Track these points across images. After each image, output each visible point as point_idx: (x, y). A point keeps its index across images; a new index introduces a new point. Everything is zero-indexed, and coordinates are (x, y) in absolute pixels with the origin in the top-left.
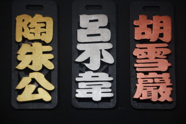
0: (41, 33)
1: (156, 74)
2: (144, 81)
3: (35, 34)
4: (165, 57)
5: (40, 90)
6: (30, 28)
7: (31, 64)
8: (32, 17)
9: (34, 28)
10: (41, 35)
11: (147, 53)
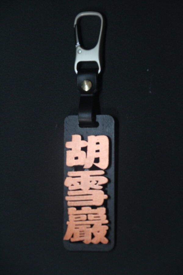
1: (90, 208)
2: (76, 218)
4: (101, 187)
11: (80, 183)
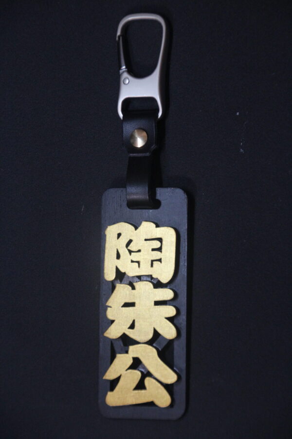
0: (152, 261)
3: (141, 264)
5: (148, 381)
6: (130, 252)
7: (132, 326)
8: (136, 228)
9: (139, 251)
10: (152, 265)
